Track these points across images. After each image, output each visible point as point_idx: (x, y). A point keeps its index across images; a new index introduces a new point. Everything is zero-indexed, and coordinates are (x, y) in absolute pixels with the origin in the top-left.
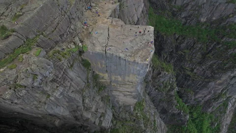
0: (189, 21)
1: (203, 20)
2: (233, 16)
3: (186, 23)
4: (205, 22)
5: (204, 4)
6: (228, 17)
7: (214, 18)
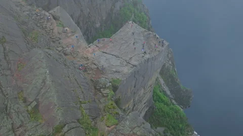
0: (89, 34)
1: (98, 25)
2: (114, 7)
3: (88, 37)
4: (101, 26)
5: (89, 13)
6: (112, 10)
7: (104, 18)
